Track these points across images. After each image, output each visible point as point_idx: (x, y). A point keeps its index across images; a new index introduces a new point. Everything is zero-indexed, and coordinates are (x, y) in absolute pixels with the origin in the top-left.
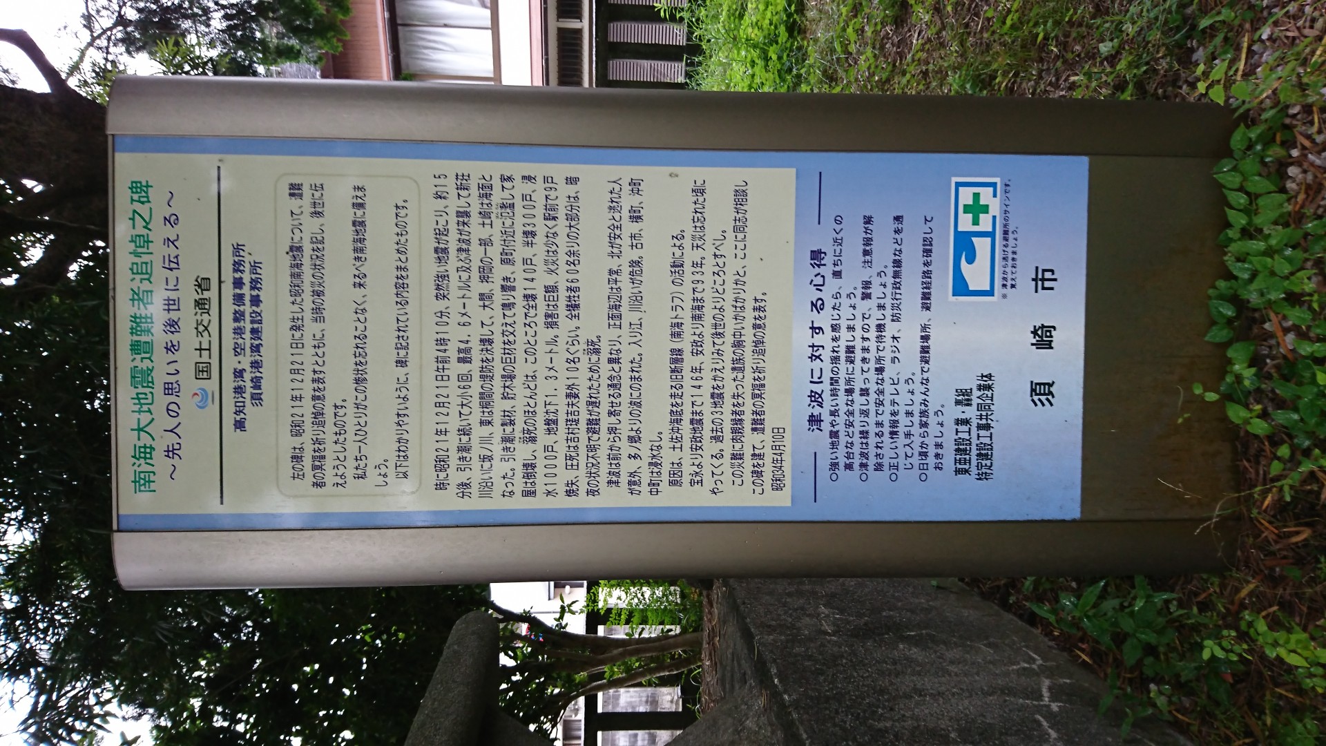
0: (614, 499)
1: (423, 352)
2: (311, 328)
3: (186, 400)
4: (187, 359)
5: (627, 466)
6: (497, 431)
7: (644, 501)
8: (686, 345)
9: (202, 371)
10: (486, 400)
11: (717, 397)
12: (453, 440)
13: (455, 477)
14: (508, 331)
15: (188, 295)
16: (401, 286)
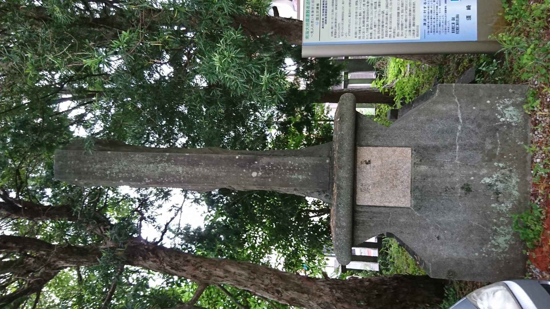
0: (387, 39)
1: (353, 14)
2: (335, 11)
3: (314, 24)
4: (315, 17)
5: (389, 33)
6: (366, 27)
7: (392, 39)
8: (400, 11)
9: (317, 19)
10: (364, 22)
11: (406, 20)
12: (358, 29)
13: (358, 36)
14: (368, 10)
15: (315, 6)
16: (350, 4)
